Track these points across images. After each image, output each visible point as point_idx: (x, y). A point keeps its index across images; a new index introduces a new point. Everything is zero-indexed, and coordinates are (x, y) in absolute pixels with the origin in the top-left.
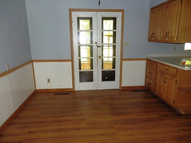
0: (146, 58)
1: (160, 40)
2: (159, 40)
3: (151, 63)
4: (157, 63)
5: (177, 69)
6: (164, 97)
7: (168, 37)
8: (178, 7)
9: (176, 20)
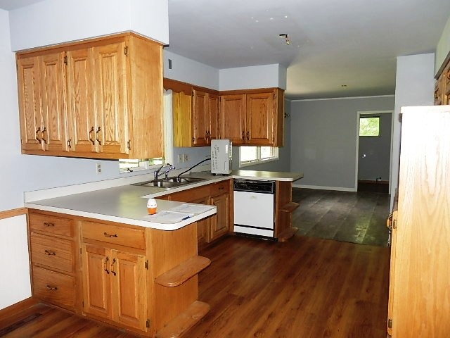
0: (22, 206)
1: (73, 148)
2: (67, 149)
3: (48, 220)
4: (70, 218)
5: (143, 229)
6: (115, 315)
7: (100, 142)
8: (119, 64)
9: (120, 97)
